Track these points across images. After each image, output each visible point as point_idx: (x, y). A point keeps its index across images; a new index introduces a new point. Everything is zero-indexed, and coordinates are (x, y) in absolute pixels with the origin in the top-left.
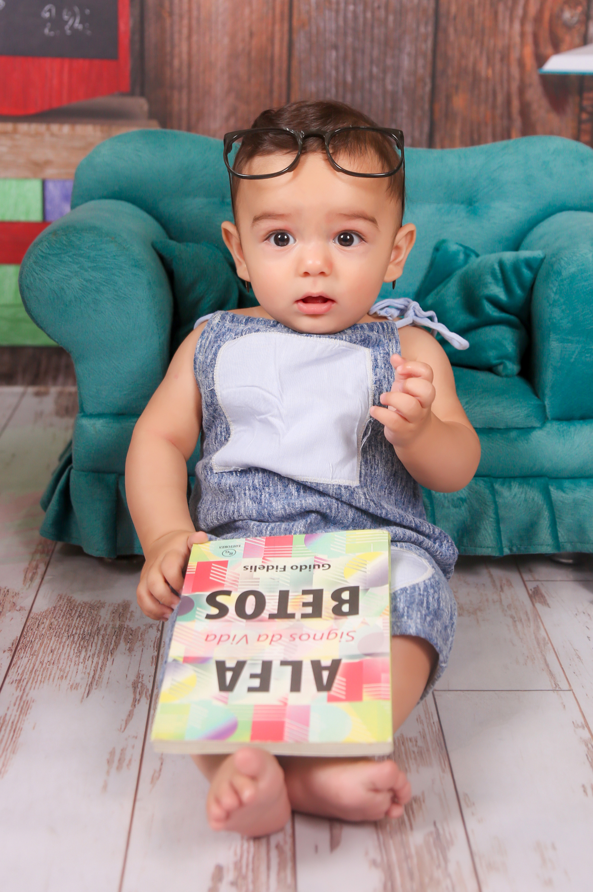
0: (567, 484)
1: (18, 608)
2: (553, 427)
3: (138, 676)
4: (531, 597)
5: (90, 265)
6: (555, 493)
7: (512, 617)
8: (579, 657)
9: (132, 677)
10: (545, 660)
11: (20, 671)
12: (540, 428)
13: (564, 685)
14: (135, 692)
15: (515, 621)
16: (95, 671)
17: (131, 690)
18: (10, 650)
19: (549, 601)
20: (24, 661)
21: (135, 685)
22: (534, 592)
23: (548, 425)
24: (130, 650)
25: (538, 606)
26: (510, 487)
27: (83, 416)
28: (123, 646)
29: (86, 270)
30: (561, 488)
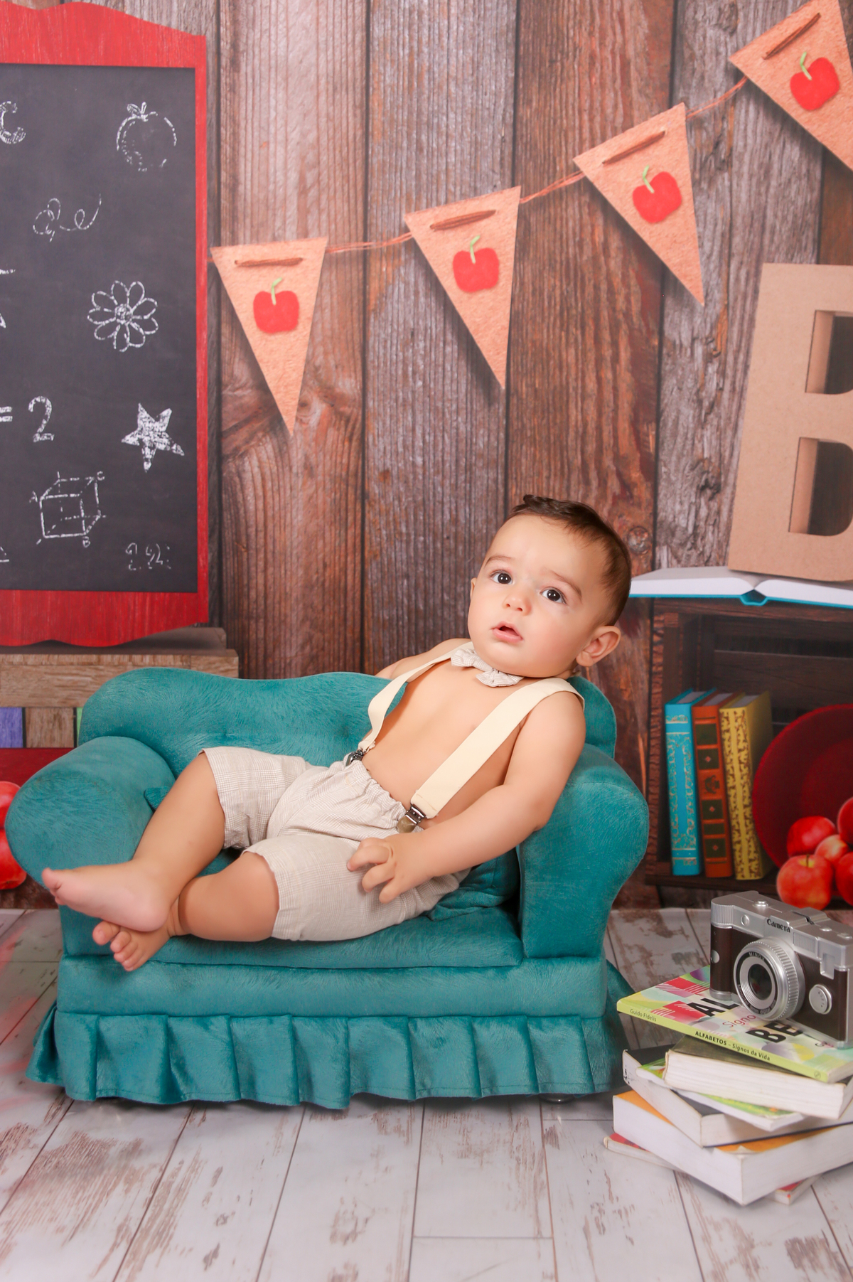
0: (545, 1022)
1: (31, 1145)
2: (529, 966)
3: (126, 1219)
4: (543, 1137)
5: (72, 809)
6: (535, 1033)
7: (518, 1159)
8: (572, 1203)
9: (119, 1220)
10: (536, 1206)
11: (13, 1212)
12: (518, 967)
13: (546, 1232)
14: (117, 1236)
15: (519, 1164)
16: (86, 1213)
17: (114, 1233)
18: (10, 1189)
19: (561, 1142)
20: (20, 1202)
21: (119, 1229)
22: (548, 1133)
23: (526, 963)
24: (127, 1191)
25: (548, 1147)
26: (488, 1027)
27: (66, 957)
28: (121, 1187)
29: (68, 815)
30: (540, 1027)
